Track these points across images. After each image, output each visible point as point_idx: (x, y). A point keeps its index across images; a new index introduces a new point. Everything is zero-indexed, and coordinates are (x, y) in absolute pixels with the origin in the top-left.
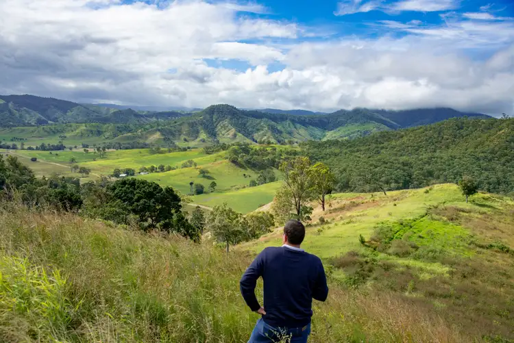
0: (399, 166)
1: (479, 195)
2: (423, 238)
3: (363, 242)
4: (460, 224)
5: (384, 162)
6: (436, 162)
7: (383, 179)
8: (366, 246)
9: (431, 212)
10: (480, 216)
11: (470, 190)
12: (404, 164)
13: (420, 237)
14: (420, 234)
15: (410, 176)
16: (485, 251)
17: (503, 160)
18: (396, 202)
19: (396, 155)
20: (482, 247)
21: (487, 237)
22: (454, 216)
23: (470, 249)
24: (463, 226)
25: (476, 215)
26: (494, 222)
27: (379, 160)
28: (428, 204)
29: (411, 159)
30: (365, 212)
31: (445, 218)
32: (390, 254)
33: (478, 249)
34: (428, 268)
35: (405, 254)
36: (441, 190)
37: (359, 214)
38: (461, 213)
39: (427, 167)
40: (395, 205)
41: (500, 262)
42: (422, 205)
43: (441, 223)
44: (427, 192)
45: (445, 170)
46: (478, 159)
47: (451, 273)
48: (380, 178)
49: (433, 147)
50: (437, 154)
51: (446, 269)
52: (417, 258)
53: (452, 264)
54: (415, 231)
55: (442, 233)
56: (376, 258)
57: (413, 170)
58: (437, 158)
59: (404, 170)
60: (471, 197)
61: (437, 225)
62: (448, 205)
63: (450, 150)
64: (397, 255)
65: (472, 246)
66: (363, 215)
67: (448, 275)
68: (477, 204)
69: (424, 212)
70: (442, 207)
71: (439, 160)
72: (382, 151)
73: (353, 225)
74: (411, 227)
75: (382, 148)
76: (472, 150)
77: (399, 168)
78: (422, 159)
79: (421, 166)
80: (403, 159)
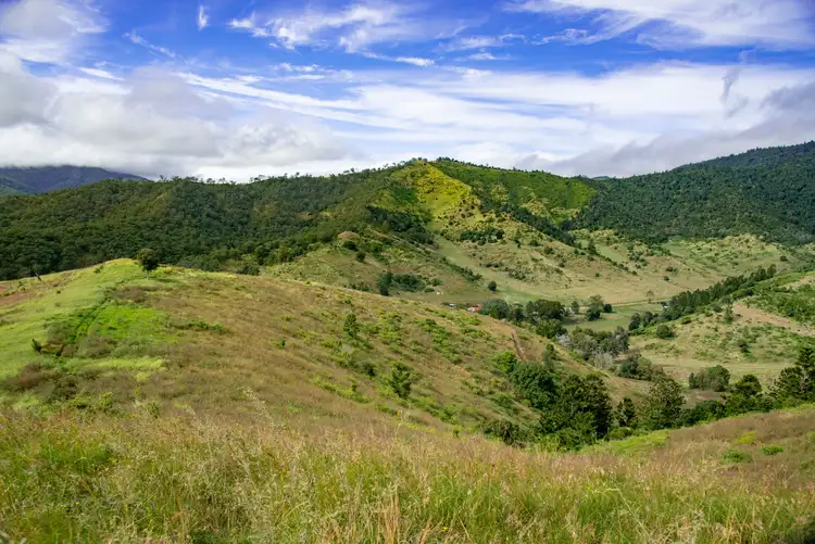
0: (41, 240)
1: (161, 269)
2: (114, 329)
3: (38, 348)
4: (150, 306)
5: (19, 238)
6: (91, 235)
7: (20, 259)
8: (45, 352)
9: (111, 295)
10: (167, 293)
11: (150, 265)
12: (50, 238)
13: (111, 328)
14: (110, 324)
15: (58, 253)
16: (185, 331)
17: (166, 228)
18: (58, 288)
19: (34, 227)
20: (182, 328)
21: (182, 317)
22: (141, 297)
23: (171, 333)
24: (154, 307)
25: (163, 293)
26: (183, 298)
27: (11, 235)
28: (103, 286)
29: (58, 231)
30: (19, 307)
31: (130, 301)
32: (83, 358)
33: (180, 331)
34: (138, 365)
35: (104, 354)
36: (115, 267)
37: (8, 310)
38: (148, 293)
39: (80, 240)
40: (59, 292)
41: (204, 341)
42: (96, 289)
43: (127, 307)
44: (97, 271)
45: (102, 243)
46: (139, 227)
47: (166, 365)
48: (16, 258)
49: (84, 215)
50: (90, 224)
51: (160, 362)
52: (120, 356)
53: (162, 354)
54: (101, 321)
55: (134, 320)
56: (65, 366)
57: (61, 246)
58: (91, 228)
59: (49, 247)
60: (154, 272)
61: (124, 310)
62: (130, 284)
63: (105, 219)
64: (93, 356)
65: (173, 328)
66: (16, 311)
67: (164, 369)
68: (161, 280)
69: (102, 296)
70: (122, 287)
71: (94, 232)
72: (13, 223)
73: (9, 327)
74: (94, 318)
75: (13, 218)
76: (132, 217)
77: (41, 244)
78: (72, 231)
79: (72, 240)
80: (46, 232)
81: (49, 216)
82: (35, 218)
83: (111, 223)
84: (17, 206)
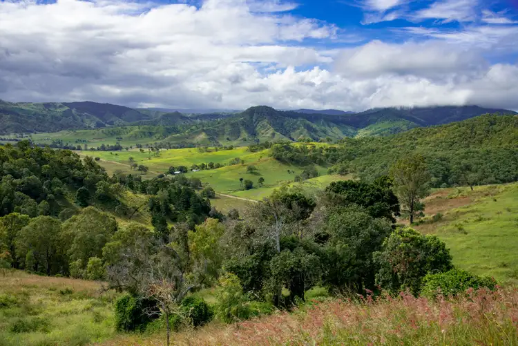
0: (436, 160)
6: (473, 157)
12: (442, 159)
15: (448, 170)
19: (431, 150)
29: (448, 154)
39: (464, 161)
45: (482, 164)
46: (513, 153)
49: (467, 142)
57: (451, 165)
58: (473, 152)
59: (442, 165)
63: (484, 145)
71: (475, 155)
72: (417, 147)
75: (417, 143)
76: (507, 144)
77: (437, 163)
78: (459, 154)
79: (458, 161)
80: (440, 154)
81: (442, 142)
82: (432, 144)
83: (489, 148)
84: (420, 135)
